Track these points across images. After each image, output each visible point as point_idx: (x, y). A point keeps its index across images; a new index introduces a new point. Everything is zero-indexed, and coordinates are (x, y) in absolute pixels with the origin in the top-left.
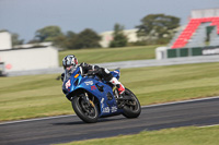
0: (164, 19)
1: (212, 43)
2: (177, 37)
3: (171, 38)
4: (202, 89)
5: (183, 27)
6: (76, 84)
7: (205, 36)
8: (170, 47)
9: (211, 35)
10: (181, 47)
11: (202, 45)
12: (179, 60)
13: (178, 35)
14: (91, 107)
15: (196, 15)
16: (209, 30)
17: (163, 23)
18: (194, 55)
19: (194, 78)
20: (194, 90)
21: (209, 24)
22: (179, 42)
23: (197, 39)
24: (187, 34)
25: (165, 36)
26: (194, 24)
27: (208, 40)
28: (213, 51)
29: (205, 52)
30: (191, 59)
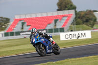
0: (3, 19)
1: (24, 30)
2: (9, 27)
3: (6, 28)
4: (20, 50)
5: (11, 23)
6: (37, 40)
7: (21, 26)
8: (6, 31)
9: (24, 26)
10: (10, 31)
11: (20, 30)
12: (10, 37)
13: (9, 26)
14: (43, 50)
15: (17, 17)
16: (23, 24)
17: (2, 21)
18: (16, 35)
19: (17, 45)
20: (17, 50)
21: (23, 21)
22: (9, 29)
23: (17, 28)
24: (13, 26)
25: (3, 26)
26: (16, 21)
27: (22, 28)
28: (25, 33)
29: (21, 34)
30: (15, 37)
